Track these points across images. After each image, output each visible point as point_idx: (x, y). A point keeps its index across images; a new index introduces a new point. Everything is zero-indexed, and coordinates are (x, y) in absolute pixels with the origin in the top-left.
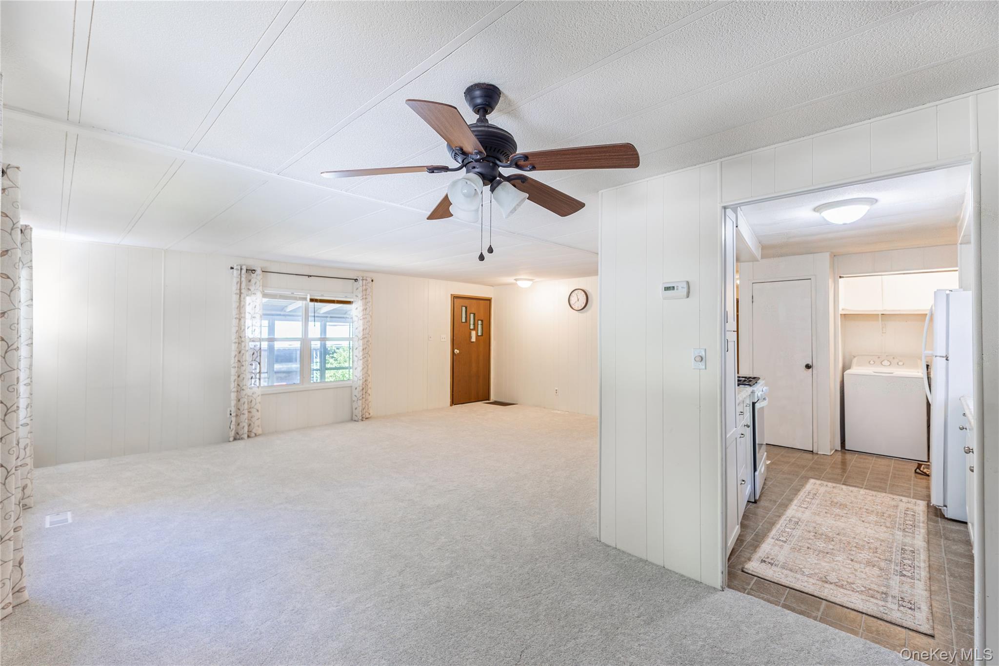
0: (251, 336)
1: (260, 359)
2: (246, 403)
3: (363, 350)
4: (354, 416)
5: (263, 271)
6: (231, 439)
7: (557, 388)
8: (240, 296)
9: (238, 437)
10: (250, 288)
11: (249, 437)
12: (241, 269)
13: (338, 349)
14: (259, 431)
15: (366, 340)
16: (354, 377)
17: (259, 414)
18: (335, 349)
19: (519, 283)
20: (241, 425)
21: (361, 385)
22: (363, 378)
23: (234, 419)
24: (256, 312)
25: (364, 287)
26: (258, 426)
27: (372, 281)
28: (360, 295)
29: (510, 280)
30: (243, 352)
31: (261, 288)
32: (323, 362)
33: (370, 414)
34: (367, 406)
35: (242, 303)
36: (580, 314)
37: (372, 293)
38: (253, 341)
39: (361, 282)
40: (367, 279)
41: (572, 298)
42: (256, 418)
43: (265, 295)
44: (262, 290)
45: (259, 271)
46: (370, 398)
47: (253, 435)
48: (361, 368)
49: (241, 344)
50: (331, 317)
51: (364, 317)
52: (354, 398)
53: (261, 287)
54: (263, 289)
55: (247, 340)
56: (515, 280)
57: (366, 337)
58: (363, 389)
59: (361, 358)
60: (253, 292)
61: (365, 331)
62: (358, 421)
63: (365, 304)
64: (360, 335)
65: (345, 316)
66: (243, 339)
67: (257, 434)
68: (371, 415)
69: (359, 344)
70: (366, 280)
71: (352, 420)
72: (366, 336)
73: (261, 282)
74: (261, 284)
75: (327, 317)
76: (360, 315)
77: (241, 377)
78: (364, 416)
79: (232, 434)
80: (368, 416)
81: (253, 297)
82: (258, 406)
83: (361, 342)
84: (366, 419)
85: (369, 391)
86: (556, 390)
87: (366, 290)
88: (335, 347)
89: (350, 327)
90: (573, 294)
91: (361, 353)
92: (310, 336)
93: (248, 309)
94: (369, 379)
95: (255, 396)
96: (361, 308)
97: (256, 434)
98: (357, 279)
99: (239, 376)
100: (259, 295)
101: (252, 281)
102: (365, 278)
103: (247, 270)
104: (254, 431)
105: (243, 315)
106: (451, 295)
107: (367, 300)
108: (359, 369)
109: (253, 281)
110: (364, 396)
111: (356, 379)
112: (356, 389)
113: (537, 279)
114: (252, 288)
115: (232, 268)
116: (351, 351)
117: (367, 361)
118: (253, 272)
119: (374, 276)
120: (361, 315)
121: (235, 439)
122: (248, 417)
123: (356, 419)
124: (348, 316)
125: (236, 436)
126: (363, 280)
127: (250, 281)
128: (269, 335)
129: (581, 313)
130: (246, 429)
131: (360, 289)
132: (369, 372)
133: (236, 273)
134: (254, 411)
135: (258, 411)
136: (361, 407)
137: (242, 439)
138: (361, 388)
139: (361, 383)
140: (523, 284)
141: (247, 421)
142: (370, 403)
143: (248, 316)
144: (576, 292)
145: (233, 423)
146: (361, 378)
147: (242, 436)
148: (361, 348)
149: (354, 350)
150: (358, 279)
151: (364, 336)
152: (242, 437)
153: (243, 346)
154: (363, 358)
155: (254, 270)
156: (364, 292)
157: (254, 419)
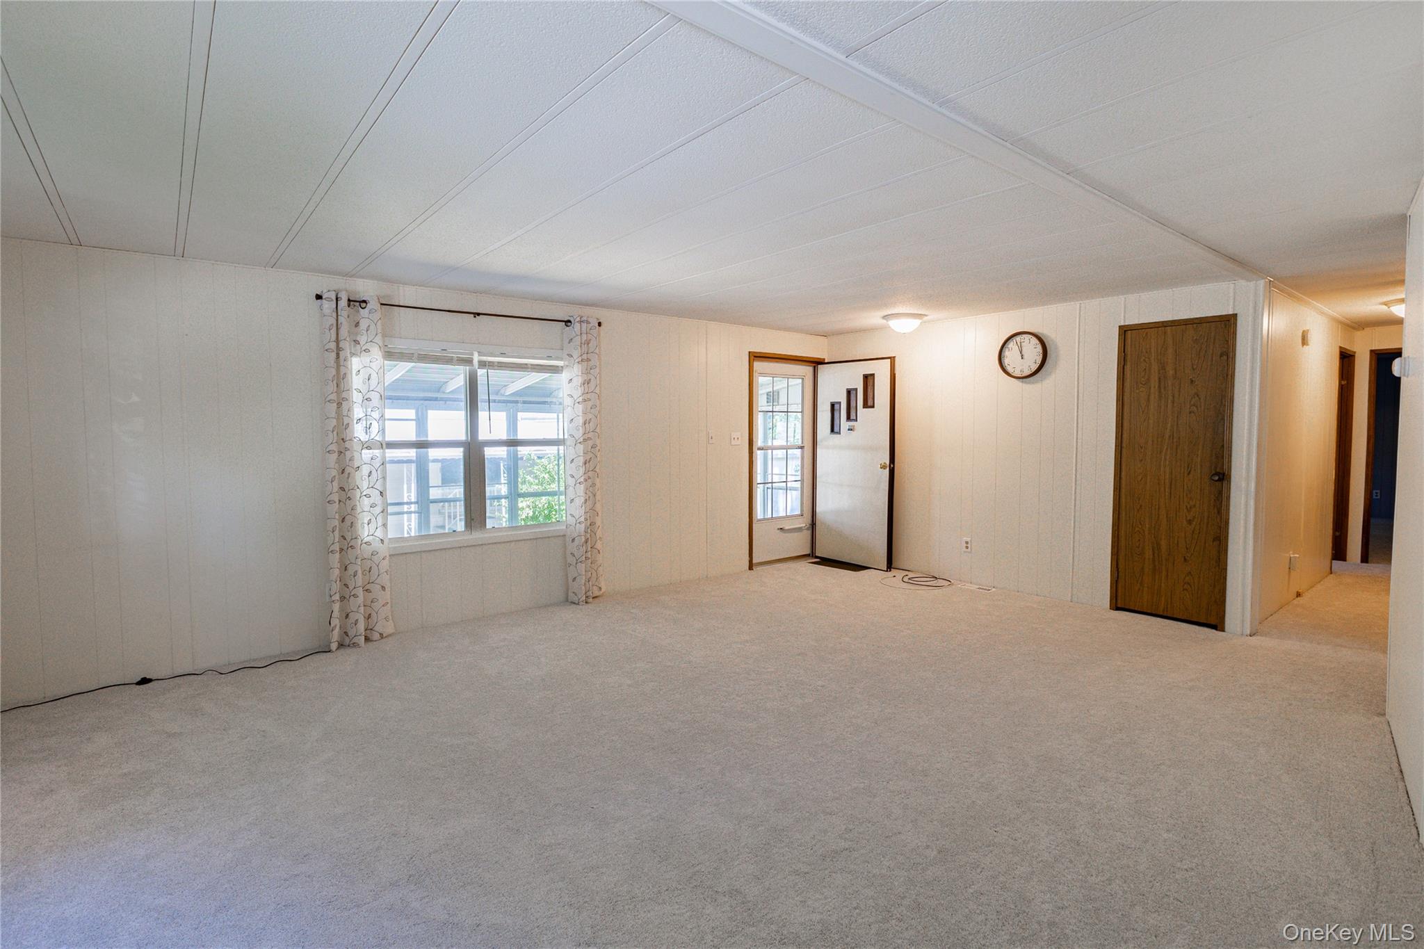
0: (364, 438)
1: (384, 484)
2: (360, 572)
3: (585, 464)
4: (571, 594)
5: (382, 304)
6: (334, 646)
7: (969, 539)
8: (338, 355)
9: (347, 641)
10: (358, 339)
11: (367, 639)
12: (337, 299)
13: (539, 458)
14: (389, 628)
15: (590, 443)
16: (569, 517)
17: (387, 595)
18: (536, 458)
19: (895, 324)
20: (353, 617)
21: (583, 533)
22: (586, 519)
23: (336, 607)
24: (371, 389)
25: (584, 337)
26: (386, 619)
27: (600, 324)
28: (576, 354)
29: (873, 318)
30: (348, 470)
31: (378, 339)
32: (513, 482)
33: (600, 588)
34: (594, 575)
35: (343, 370)
36: (1024, 385)
37: (600, 348)
38: (369, 448)
39: (577, 326)
40: (590, 320)
41: (1007, 353)
42: (381, 602)
43: (389, 355)
44: (381, 344)
45: (373, 304)
46: (600, 558)
47: (376, 636)
48: (583, 500)
49: (345, 454)
50: (524, 402)
51: (586, 396)
52: (571, 560)
53: (379, 336)
54: (384, 342)
55: (357, 447)
56: (884, 317)
57: (589, 439)
58: (586, 542)
59: (582, 480)
60: (363, 348)
61: (587, 425)
62: (578, 604)
63: (587, 371)
64: (579, 434)
65: (548, 400)
66: (347, 444)
67: (384, 635)
68: (603, 590)
69: (575, 452)
70: (588, 322)
71: (569, 601)
72: (590, 435)
73: (379, 324)
74: (379, 331)
75: (517, 402)
76: (577, 393)
77: (348, 522)
78: (590, 593)
79: (336, 635)
80: (597, 593)
81: (365, 359)
82: (385, 579)
83: (581, 448)
84: (593, 598)
85: (599, 545)
86: (967, 543)
87: (588, 344)
88: (536, 454)
89: (558, 421)
90: (1011, 345)
91: (582, 471)
92: (483, 435)
93: (356, 382)
94: (598, 521)
95: (375, 558)
96: (578, 381)
97: (381, 635)
98: (569, 321)
99: (343, 520)
100: (376, 353)
101: (360, 324)
102: (585, 318)
103: (349, 300)
104: (378, 628)
105: (344, 395)
106: (750, 352)
107: (591, 363)
108: (579, 501)
109: (364, 324)
110: (589, 555)
111: (572, 521)
112: (573, 540)
113: (933, 315)
114: (363, 339)
115: (319, 297)
116: (561, 461)
117: (594, 485)
118: (363, 305)
119: (601, 314)
120: (580, 394)
121: (341, 645)
122: (365, 600)
123: (575, 599)
124: (554, 400)
125: (344, 639)
126: (581, 322)
127: (357, 325)
128: (417, 436)
129: (1026, 383)
130: (361, 626)
131: (577, 340)
132: (598, 507)
133: (328, 306)
134: (376, 588)
135: (383, 588)
136: (584, 577)
137: (355, 645)
138: (583, 539)
139: (583, 529)
140: (902, 326)
141: (362, 609)
142: (601, 569)
143: (356, 397)
144: (1018, 338)
145: (336, 614)
146: (582, 519)
147: (355, 640)
148: (582, 459)
149: (568, 463)
150: (572, 319)
151: (586, 436)
152: (353, 641)
153: (348, 459)
154: (586, 480)
155: (364, 301)
156: (585, 348)
157: (376, 606)
